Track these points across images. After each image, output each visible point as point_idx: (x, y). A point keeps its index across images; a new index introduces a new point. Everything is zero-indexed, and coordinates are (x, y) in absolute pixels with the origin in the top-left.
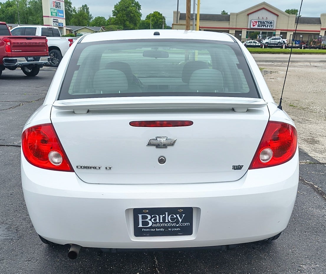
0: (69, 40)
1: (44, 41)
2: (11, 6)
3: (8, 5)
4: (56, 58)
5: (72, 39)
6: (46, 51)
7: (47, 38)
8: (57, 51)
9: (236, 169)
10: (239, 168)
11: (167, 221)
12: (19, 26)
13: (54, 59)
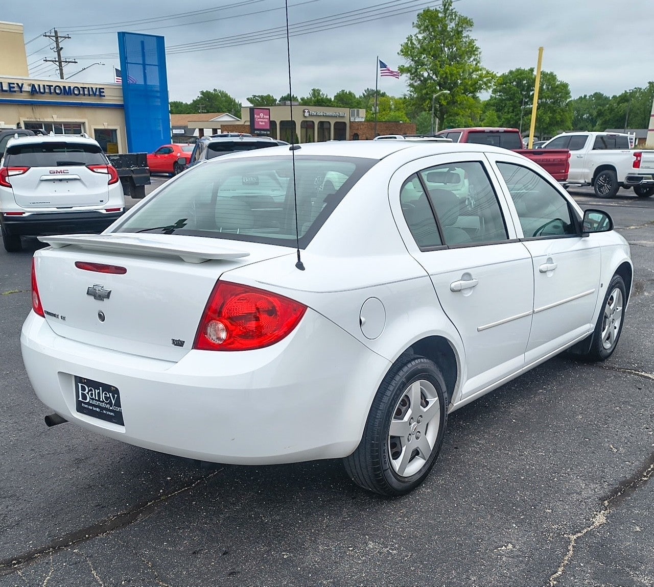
0: (635, 155)
1: (563, 157)
2: (627, 101)
3: (622, 99)
4: (608, 184)
5: (641, 153)
6: (563, 173)
7: (570, 152)
8: (610, 172)
9: (175, 345)
10: (179, 343)
11: (101, 400)
12: (564, 134)
13: (604, 185)
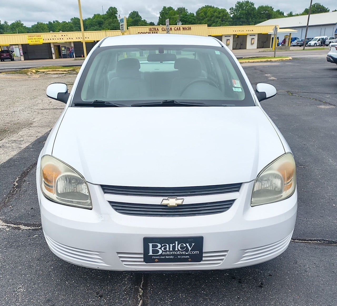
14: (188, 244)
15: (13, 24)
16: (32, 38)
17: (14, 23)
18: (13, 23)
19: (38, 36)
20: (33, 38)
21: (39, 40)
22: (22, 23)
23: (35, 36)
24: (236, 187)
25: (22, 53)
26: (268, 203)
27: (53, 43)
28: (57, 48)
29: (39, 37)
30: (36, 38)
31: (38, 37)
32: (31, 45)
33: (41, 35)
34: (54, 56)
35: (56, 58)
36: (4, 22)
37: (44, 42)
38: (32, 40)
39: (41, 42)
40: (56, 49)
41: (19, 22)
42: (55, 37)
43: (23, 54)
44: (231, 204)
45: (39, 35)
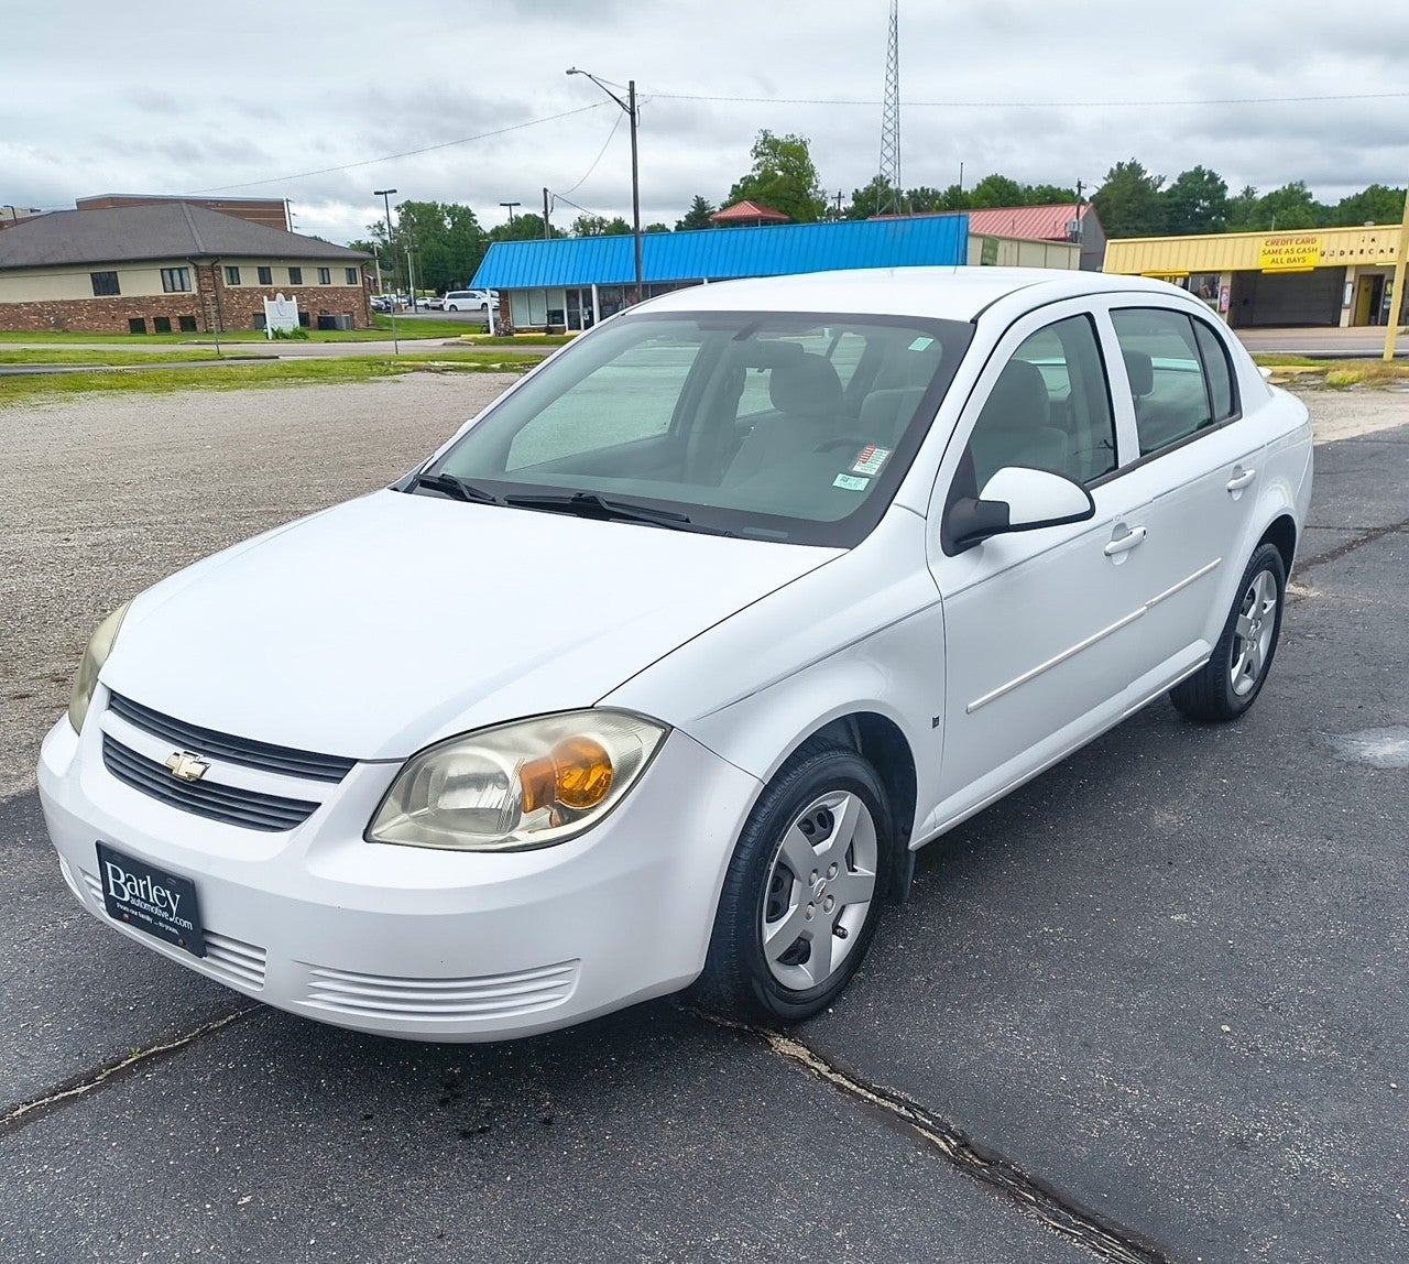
14: (168, 892)
15: (1271, 197)
16: (1279, 248)
17: (1276, 192)
18: (1274, 191)
19: (1303, 241)
20: (1285, 248)
21: (1304, 254)
22: (1308, 190)
23: (1294, 242)
24: (332, 767)
25: (1228, 302)
26: (407, 843)
27: (1358, 267)
28: (1370, 286)
29: (1307, 246)
30: (1296, 247)
31: (1303, 246)
32: (1266, 274)
33: (1319, 238)
34: (1345, 316)
35: (1354, 325)
36: (1244, 189)
37: (1323, 262)
38: (1275, 256)
39: (1312, 261)
40: (1362, 289)
41: (1296, 188)
42: (1372, 245)
43: (1230, 306)
44: (309, 814)
45: (1310, 237)
